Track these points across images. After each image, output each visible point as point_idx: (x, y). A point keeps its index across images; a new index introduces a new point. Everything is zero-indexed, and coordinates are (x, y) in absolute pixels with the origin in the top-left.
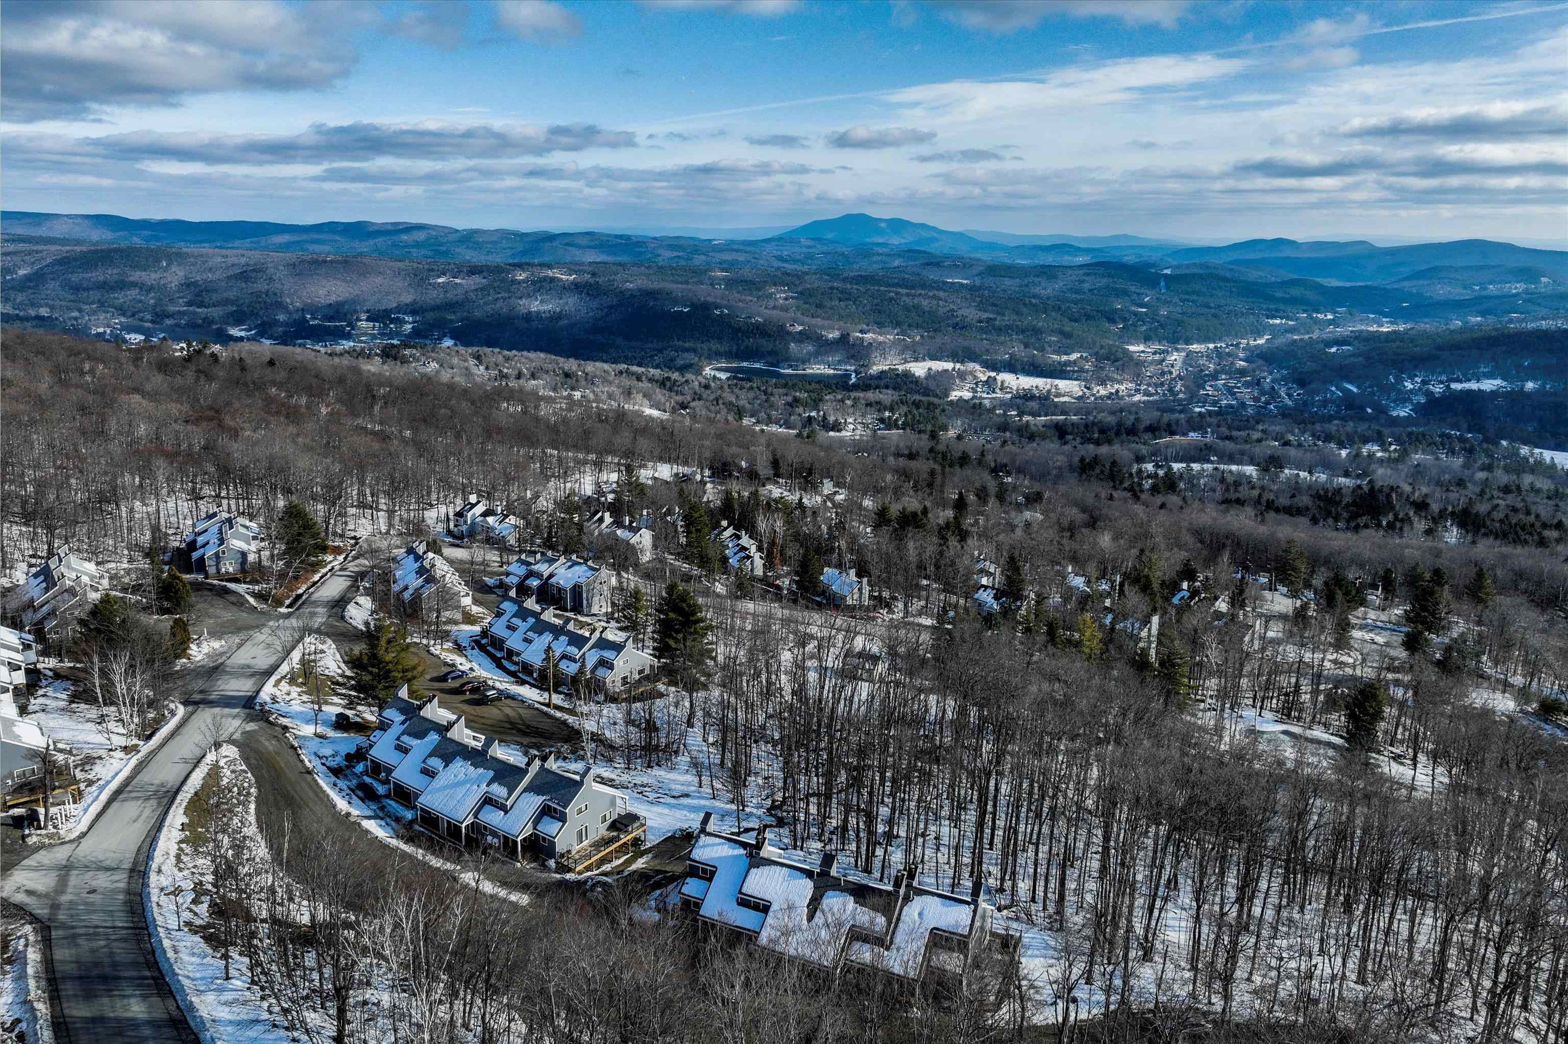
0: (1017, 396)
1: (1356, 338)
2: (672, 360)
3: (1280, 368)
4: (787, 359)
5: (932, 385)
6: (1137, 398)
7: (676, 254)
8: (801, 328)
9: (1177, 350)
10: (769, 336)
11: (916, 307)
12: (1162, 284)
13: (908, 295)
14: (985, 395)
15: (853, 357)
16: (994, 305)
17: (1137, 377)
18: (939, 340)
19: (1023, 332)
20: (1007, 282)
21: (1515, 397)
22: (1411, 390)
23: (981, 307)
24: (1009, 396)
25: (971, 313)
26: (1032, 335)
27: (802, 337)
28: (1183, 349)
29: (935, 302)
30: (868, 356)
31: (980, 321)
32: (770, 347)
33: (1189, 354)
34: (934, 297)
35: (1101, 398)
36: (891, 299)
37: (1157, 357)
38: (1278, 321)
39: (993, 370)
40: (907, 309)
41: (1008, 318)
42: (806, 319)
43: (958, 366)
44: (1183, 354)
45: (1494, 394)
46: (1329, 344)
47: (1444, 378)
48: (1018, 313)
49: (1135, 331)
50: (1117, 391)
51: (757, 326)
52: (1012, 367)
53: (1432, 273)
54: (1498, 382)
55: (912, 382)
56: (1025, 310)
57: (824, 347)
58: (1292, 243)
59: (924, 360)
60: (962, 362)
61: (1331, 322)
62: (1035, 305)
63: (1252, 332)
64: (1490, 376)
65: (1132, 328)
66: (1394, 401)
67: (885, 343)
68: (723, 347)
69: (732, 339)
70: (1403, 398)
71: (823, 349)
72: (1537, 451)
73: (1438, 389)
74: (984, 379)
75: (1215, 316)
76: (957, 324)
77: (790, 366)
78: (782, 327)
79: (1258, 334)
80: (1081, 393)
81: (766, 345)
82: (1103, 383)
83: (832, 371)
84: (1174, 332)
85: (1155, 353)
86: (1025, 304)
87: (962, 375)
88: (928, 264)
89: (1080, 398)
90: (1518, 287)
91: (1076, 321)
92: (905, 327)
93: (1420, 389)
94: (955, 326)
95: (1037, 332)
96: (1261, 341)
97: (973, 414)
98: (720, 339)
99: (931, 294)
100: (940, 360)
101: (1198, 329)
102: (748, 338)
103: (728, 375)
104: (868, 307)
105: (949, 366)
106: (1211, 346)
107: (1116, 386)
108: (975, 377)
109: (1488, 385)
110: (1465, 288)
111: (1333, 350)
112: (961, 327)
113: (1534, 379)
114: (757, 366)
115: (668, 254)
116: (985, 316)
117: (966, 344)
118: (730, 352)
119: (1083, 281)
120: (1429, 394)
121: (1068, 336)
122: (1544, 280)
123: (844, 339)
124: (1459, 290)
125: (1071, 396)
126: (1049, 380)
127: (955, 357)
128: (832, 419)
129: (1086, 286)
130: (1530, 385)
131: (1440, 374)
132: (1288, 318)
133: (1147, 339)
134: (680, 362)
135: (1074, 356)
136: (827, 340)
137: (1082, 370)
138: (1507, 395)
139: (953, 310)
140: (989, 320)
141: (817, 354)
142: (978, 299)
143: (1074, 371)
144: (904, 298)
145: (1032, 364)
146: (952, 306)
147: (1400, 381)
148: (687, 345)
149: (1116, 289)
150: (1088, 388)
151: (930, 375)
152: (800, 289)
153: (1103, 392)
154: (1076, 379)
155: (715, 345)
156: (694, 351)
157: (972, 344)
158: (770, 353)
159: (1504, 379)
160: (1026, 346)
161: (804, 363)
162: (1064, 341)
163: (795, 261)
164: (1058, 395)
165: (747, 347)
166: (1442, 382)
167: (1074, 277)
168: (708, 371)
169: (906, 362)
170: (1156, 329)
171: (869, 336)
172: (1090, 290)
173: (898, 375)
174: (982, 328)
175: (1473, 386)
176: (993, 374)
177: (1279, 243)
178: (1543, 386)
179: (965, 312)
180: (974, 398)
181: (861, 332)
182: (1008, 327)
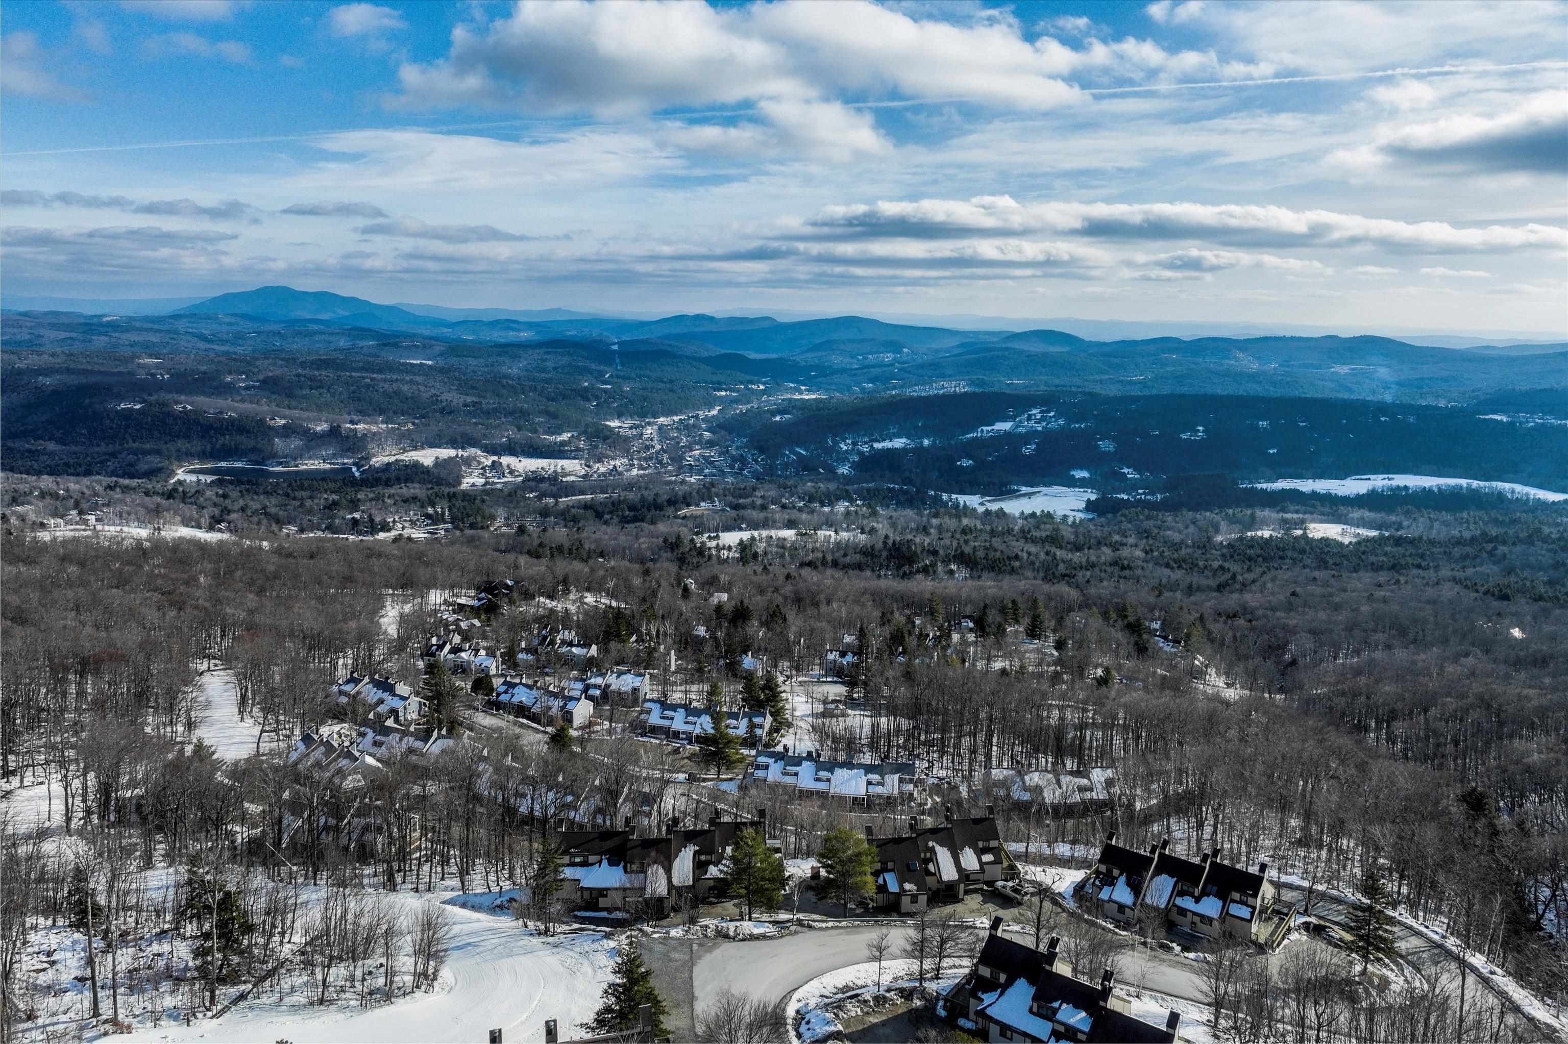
0: (527, 479)
1: (794, 407)
2: (131, 465)
3: (739, 436)
4: (274, 456)
5: (443, 473)
6: (635, 472)
7: (68, 335)
8: (283, 422)
9: (649, 424)
10: (248, 432)
11: (397, 393)
12: (618, 361)
13: (385, 380)
14: (496, 480)
15: (348, 450)
16: (473, 388)
17: (627, 453)
18: (434, 428)
19: (511, 414)
20: (471, 361)
21: (919, 451)
22: (846, 451)
23: (461, 390)
24: (520, 479)
25: (453, 397)
26: (520, 416)
27: (287, 431)
28: (655, 423)
29: (415, 387)
30: (365, 448)
31: (466, 406)
32: (251, 443)
33: (661, 428)
34: (411, 381)
35: (604, 474)
36: (368, 386)
37: (634, 432)
38: (723, 393)
39: (494, 453)
40: (386, 394)
41: (490, 402)
42: (287, 412)
43: (460, 452)
44: (655, 427)
45: (904, 451)
46: (774, 413)
47: (867, 439)
48: (498, 395)
49: (609, 408)
50: (615, 467)
51: (231, 421)
52: (512, 450)
53: (828, 345)
54: (904, 440)
55: (423, 473)
56: (505, 392)
57: (313, 441)
58: (711, 319)
59: (423, 448)
60: (463, 448)
61: (764, 392)
62: (513, 387)
63: (705, 404)
64: (899, 436)
65: (605, 405)
66: (836, 461)
67: (378, 433)
68: (197, 445)
69: (203, 437)
70: (843, 458)
71: (312, 443)
72: (954, 496)
73: (865, 449)
74: (489, 463)
75: (671, 390)
76: (444, 408)
77: (281, 464)
78: (262, 422)
79: (711, 407)
80: (583, 472)
81: (246, 442)
82: (599, 460)
83: (328, 466)
84: (642, 408)
85: (631, 428)
86: (503, 386)
87: (468, 462)
88: (385, 345)
89: (585, 476)
90: (888, 357)
91: (553, 400)
92: (391, 414)
93: (853, 449)
94: (442, 411)
95: (524, 414)
96: (714, 412)
97: (511, 502)
98: (187, 437)
99: (407, 378)
100: (439, 447)
101: (662, 403)
102: (224, 435)
103: (214, 478)
104: (345, 395)
105: (452, 453)
106: (676, 418)
107: (612, 463)
108: (479, 463)
109: (899, 443)
110: (852, 358)
111: (778, 418)
112: (448, 411)
113: (928, 437)
114: (239, 465)
115: (53, 334)
116: (469, 399)
117: (461, 429)
118: (204, 452)
119: (546, 360)
120: (861, 453)
121: (553, 416)
122: (905, 350)
123: (334, 432)
124: (848, 360)
125: (576, 475)
126: (552, 461)
127: (453, 443)
128: (378, 519)
129: (550, 364)
130: (926, 442)
131: (864, 435)
132: (731, 390)
133: (620, 416)
134: (143, 467)
135: (566, 436)
136: (315, 433)
137: (578, 449)
138: (913, 450)
139: (435, 395)
140: (474, 404)
141: (308, 448)
142: (456, 382)
143: (571, 451)
144: (381, 384)
145: (531, 446)
146: (433, 391)
147: (836, 443)
148: (148, 446)
149: (578, 367)
150: (589, 466)
151: (438, 463)
152: (261, 377)
153: (602, 470)
154: (574, 458)
155: (181, 444)
156: (158, 452)
157: (468, 429)
158: (253, 450)
159: (908, 438)
160: (519, 429)
161: (295, 459)
162: (552, 421)
163: (223, 342)
164: (566, 475)
165: (223, 445)
166: (866, 443)
167: (536, 357)
168: (181, 475)
169: (405, 451)
170: (626, 404)
171: (360, 426)
172: (555, 369)
173: (406, 466)
174: (469, 412)
175: (887, 444)
176: (495, 458)
177: (700, 318)
178: (934, 442)
179: (446, 396)
180: (486, 483)
181: (352, 422)
182: (495, 410)
